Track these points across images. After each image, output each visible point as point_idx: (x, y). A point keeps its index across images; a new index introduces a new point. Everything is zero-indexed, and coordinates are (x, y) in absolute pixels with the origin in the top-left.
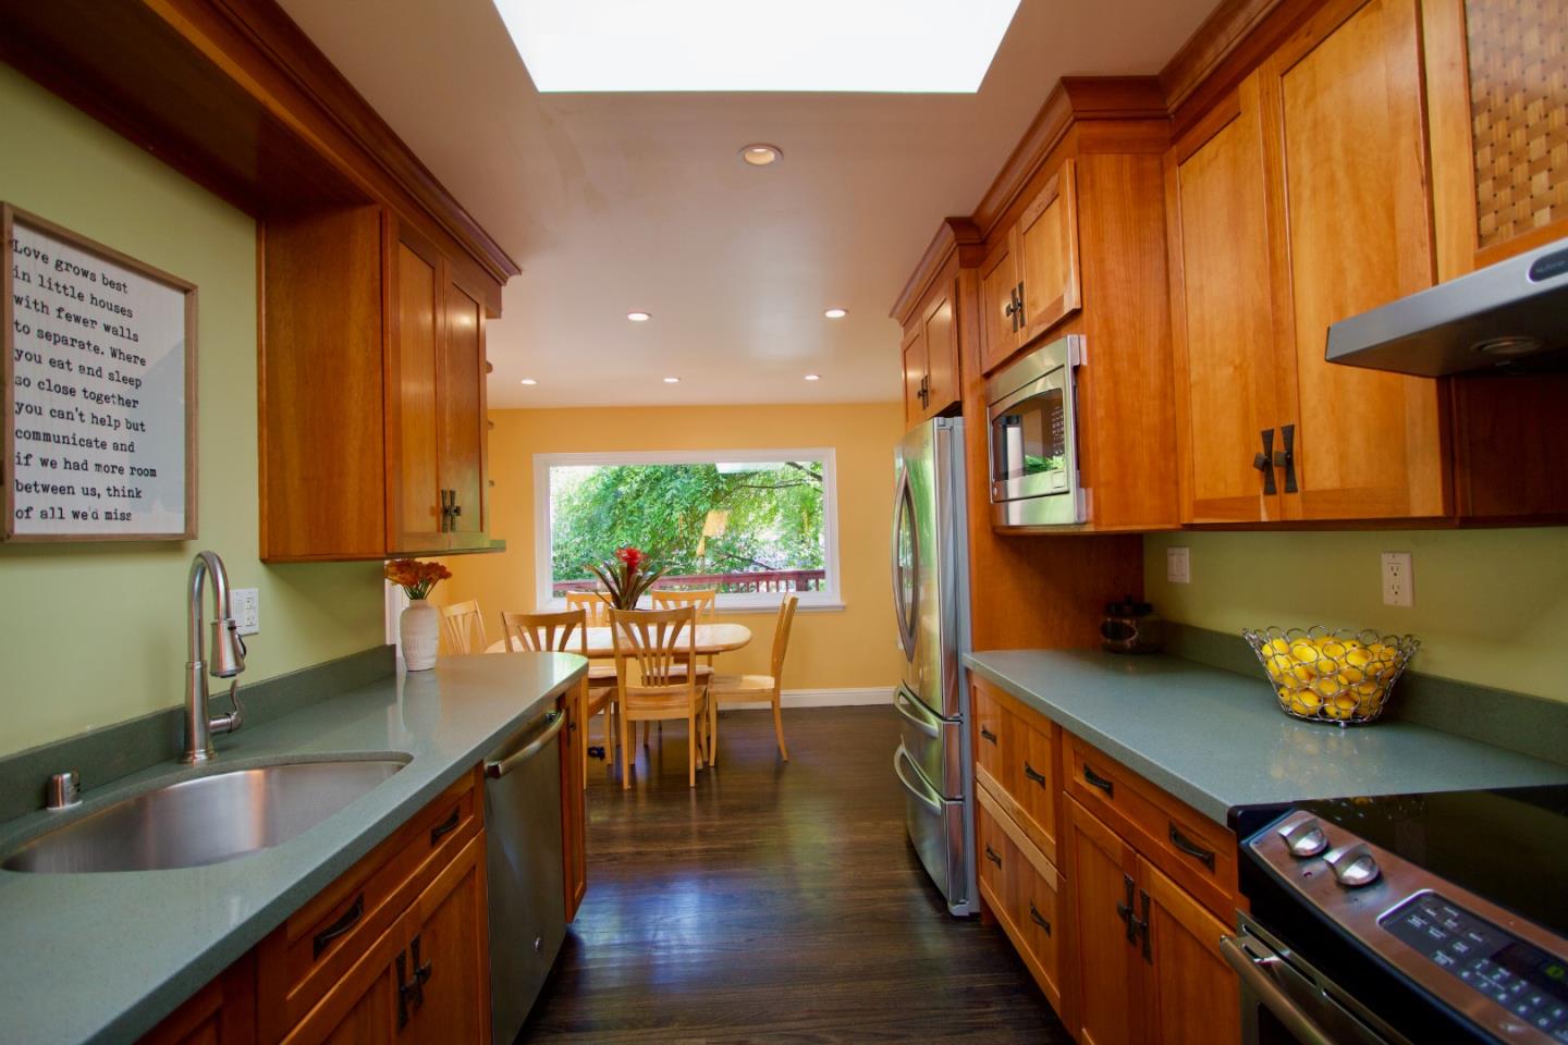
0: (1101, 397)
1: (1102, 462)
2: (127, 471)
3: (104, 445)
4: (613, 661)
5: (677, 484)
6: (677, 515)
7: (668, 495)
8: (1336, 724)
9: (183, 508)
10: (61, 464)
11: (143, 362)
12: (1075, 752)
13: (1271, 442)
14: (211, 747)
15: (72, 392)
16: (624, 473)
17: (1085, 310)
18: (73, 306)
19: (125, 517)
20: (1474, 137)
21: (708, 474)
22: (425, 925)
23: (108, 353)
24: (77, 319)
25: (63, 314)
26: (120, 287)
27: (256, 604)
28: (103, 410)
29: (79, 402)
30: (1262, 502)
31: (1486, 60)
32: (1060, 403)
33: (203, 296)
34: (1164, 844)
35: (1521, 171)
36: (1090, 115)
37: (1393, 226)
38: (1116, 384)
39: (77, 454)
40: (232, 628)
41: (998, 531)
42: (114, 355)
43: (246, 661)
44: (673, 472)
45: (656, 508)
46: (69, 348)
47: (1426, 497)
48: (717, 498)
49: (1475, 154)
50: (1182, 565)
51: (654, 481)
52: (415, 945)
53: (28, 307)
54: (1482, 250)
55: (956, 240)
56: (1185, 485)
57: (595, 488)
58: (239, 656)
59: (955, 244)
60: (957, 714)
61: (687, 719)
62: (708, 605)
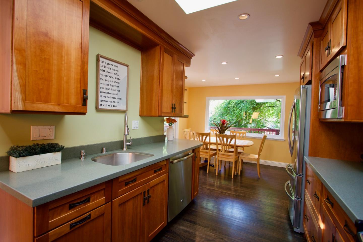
2: (117, 98)
3: (113, 94)
4: (216, 145)
5: (243, 105)
6: (242, 113)
7: (240, 108)
9: (126, 105)
10: (106, 97)
11: (120, 79)
14: (127, 147)
15: (109, 85)
16: (230, 102)
17: (347, 46)
18: (109, 71)
19: (116, 106)
21: (251, 102)
22: (151, 188)
23: (114, 78)
24: (110, 73)
25: (107, 72)
26: (117, 67)
27: (138, 124)
28: (113, 88)
29: (110, 87)
33: (130, 67)
39: (109, 95)
40: (127, 127)
41: (321, 120)
42: (115, 78)
43: (129, 133)
44: (242, 102)
45: (237, 111)
46: (108, 77)
48: (254, 109)
51: (238, 104)
52: (148, 191)
53: (102, 71)
55: (313, 29)
57: (223, 106)
58: (128, 132)
59: (313, 31)
60: (301, 174)
61: (233, 162)
62: (244, 135)
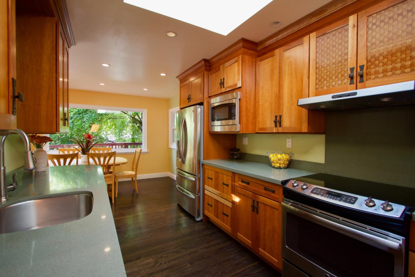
0: (244, 105)
1: (244, 119)
8: (282, 168)
12: (239, 178)
13: (277, 118)
14: (7, 196)
17: (242, 87)
20: (316, 73)
30: (274, 129)
31: (319, 61)
32: (235, 106)
34: (263, 191)
35: (323, 80)
36: (245, 47)
37: (302, 84)
38: (247, 103)
41: (211, 133)
44: (85, 111)
45: (79, 123)
47: (305, 129)
49: (316, 75)
50: (246, 141)
54: (316, 91)
55: (205, 64)
56: (257, 125)
60: (199, 175)
61: (112, 184)
